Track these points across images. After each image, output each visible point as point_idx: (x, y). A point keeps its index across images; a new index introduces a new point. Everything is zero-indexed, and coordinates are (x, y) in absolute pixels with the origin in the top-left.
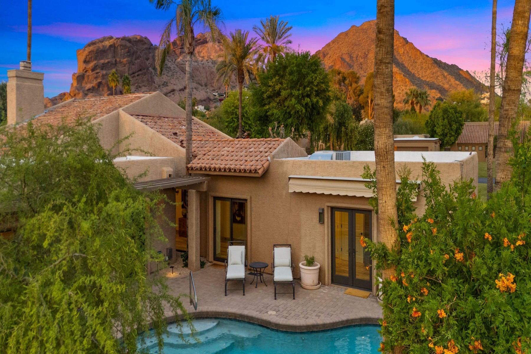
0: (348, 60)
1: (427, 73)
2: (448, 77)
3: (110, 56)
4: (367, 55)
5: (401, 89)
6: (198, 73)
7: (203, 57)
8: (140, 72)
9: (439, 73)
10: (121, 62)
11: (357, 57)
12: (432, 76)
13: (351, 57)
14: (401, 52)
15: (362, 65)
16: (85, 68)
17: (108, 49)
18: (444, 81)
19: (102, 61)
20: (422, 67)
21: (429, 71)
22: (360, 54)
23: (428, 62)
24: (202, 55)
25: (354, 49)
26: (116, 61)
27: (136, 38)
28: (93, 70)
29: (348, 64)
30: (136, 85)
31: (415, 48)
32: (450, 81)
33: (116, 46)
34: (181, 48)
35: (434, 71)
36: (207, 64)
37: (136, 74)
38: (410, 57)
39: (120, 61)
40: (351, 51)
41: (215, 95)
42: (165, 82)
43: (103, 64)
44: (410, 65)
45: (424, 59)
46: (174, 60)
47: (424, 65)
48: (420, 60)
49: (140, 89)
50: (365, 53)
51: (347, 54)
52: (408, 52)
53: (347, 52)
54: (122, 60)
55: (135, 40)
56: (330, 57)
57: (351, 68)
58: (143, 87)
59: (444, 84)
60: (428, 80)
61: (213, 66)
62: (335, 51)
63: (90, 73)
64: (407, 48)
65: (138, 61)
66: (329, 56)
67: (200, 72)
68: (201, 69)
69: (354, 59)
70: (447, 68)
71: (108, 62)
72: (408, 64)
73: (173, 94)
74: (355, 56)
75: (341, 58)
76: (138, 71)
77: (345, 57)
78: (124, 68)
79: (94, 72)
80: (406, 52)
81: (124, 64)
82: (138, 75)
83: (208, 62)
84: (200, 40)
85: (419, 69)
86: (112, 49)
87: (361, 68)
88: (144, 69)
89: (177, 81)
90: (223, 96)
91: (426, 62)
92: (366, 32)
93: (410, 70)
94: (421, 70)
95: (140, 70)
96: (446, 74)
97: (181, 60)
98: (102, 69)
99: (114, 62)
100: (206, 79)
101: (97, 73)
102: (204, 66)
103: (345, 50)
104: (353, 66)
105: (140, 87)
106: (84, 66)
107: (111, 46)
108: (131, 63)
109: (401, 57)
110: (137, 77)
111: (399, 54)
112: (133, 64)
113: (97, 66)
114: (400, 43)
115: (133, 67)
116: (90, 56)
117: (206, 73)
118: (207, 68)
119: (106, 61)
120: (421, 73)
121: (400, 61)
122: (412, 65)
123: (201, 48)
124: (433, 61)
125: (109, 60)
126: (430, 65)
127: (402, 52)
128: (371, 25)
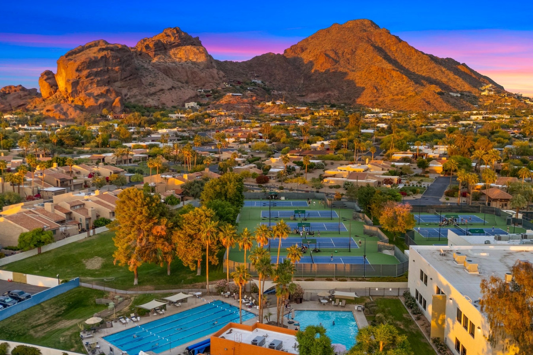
0: (332, 55)
1: (423, 69)
2: (446, 72)
3: (102, 65)
4: (355, 52)
5: (398, 84)
6: (177, 72)
7: (180, 58)
8: (131, 77)
9: (436, 69)
10: (112, 70)
11: (343, 53)
12: (428, 71)
13: (336, 53)
14: (393, 50)
15: (349, 60)
16: (79, 75)
17: (100, 60)
18: (442, 76)
19: (95, 70)
20: (417, 63)
21: (425, 67)
22: (346, 51)
23: (424, 59)
24: (178, 56)
25: (339, 46)
26: (108, 69)
27: (118, 47)
28: (87, 77)
29: (333, 59)
30: (128, 87)
31: (409, 46)
32: (448, 75)
33: (108, 57)
34: (154, 51)
35: (431, 66)
36: (186, 64)
37: (128, 79)
38: (404, 54)
39: (112, 68)
40: (336, 48)
41: (201, 92)
42: (150, 82)
43: (96, 72)
44: (403, 61)
45: (419, 56)
46: (148, 61)
47: (420, 62)
48: (415, 57)
49: (131, 90)
50: (352, 50)
51: (331, 50)
52: (401, 50)
53: (331, 48)
54: (114, 68)
55: (117, 48)
56: (310, 52)
57: (336, 63)
58: (134, 89)
59: (442, 78)
60: (424, 75)
61: (193, 66)
62: (316, 47)
63: (83, 79)
64: (401, 47)
65: (129, 68)
66: (308, 51)
67: (179, 71)
68: (180, 70)
69: (340, 55)
70: (444, 63)
71: (101, 70)
72: (402, 60)
73: (163, 93)
74: (340, 52)
75: (326, 54)
76: (129, 76)
77: (329, 53)
78: (116, 74)
79: (88, 79)
80: (398, 49)
81: (116, 71)
82: (130, 79)
83: (187, 63)
84: (174, 43)
85: (414, 65)
86: (104, 59)
87: (349, 63)
88: (135, 74)
89: (163, 81)
90: (210, 92)
91: (422, 59)
92: (352, 31)
93: (404, 65)
94: (416, 65)
95: (131, 75)
96: (444, 69)
97: (157, 61)
98: (96, 76)
99: (106, 70)
100: (186, 78)
101: (92, 79)
102: (183, 66)
103: (328, 47)
104: (339, 61)
105: (131, 89)
106: (77, 74)
107: (102, 57)
108: (123, 70)
109: (393, 53)
110: (129, 81)
111: (391, 51)
112: (125, 71)
113: (91, 73)
114: (393, 42)
115: (125, 73)
116: (82, 66)
117: (186, 72)
118: (187, 68)
119: (99, 69)
120: (416, 69)
121: (393, 57)
122: (405, 61)
123: (176, 50)
124: (430, 58)
125: (102, 68)
126: (426, 62)
127: (395, 49)
128: (358, 24)
